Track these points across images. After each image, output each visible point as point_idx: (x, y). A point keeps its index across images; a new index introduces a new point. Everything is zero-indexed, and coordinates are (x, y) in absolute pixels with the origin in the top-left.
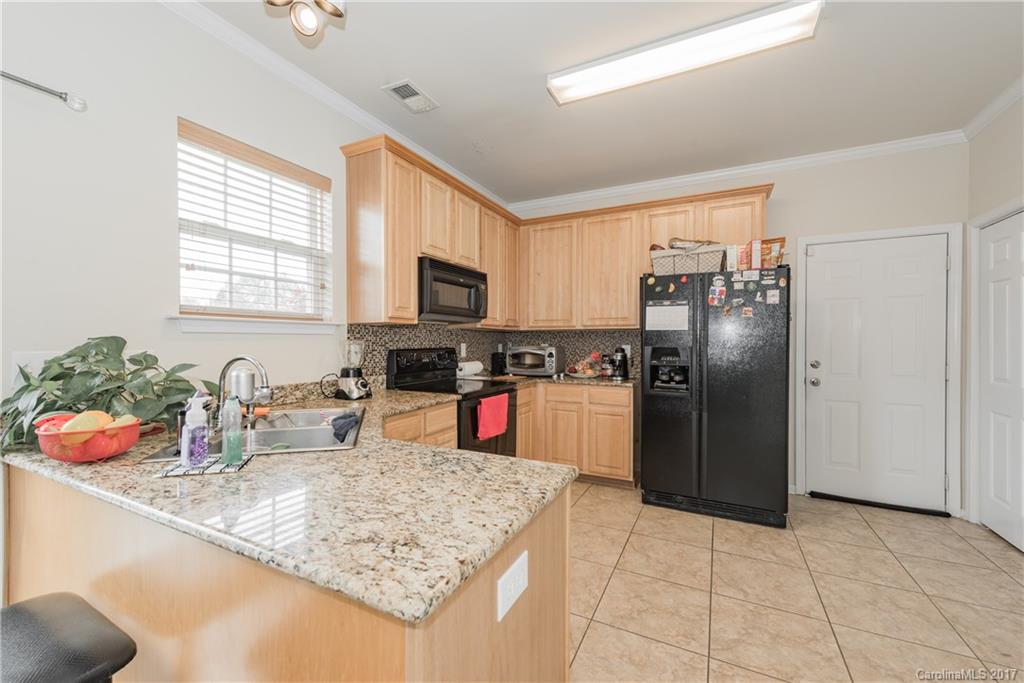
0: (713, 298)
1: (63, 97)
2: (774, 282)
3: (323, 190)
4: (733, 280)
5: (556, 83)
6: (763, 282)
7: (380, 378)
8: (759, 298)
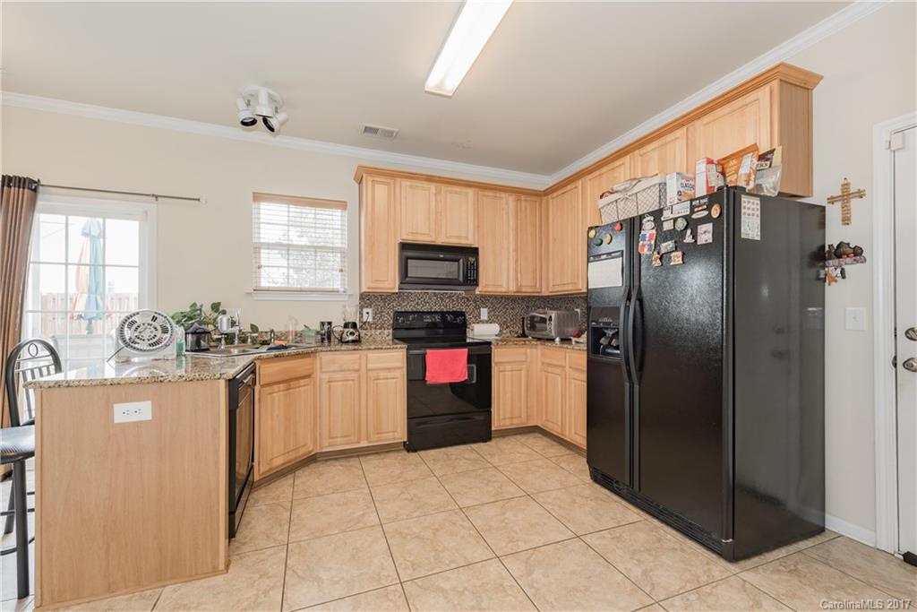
0: (643, 246)
1: (199, 200)
2: (706, 213)
3: (342, 209)
4: (662, 219)
5: (431, 83)
6: (694, 216)
7: (386, 332)
8: (688, 239)
